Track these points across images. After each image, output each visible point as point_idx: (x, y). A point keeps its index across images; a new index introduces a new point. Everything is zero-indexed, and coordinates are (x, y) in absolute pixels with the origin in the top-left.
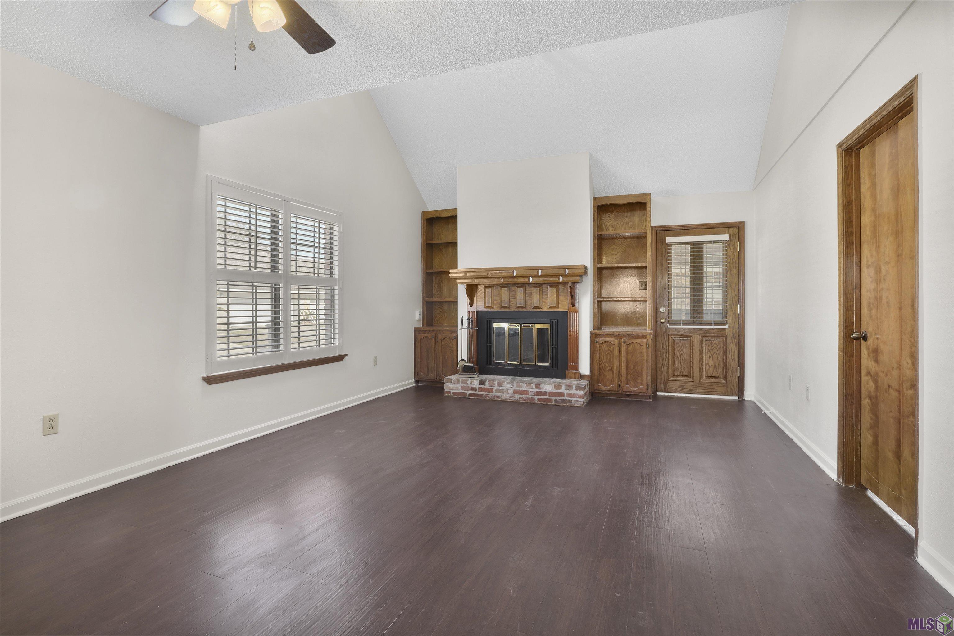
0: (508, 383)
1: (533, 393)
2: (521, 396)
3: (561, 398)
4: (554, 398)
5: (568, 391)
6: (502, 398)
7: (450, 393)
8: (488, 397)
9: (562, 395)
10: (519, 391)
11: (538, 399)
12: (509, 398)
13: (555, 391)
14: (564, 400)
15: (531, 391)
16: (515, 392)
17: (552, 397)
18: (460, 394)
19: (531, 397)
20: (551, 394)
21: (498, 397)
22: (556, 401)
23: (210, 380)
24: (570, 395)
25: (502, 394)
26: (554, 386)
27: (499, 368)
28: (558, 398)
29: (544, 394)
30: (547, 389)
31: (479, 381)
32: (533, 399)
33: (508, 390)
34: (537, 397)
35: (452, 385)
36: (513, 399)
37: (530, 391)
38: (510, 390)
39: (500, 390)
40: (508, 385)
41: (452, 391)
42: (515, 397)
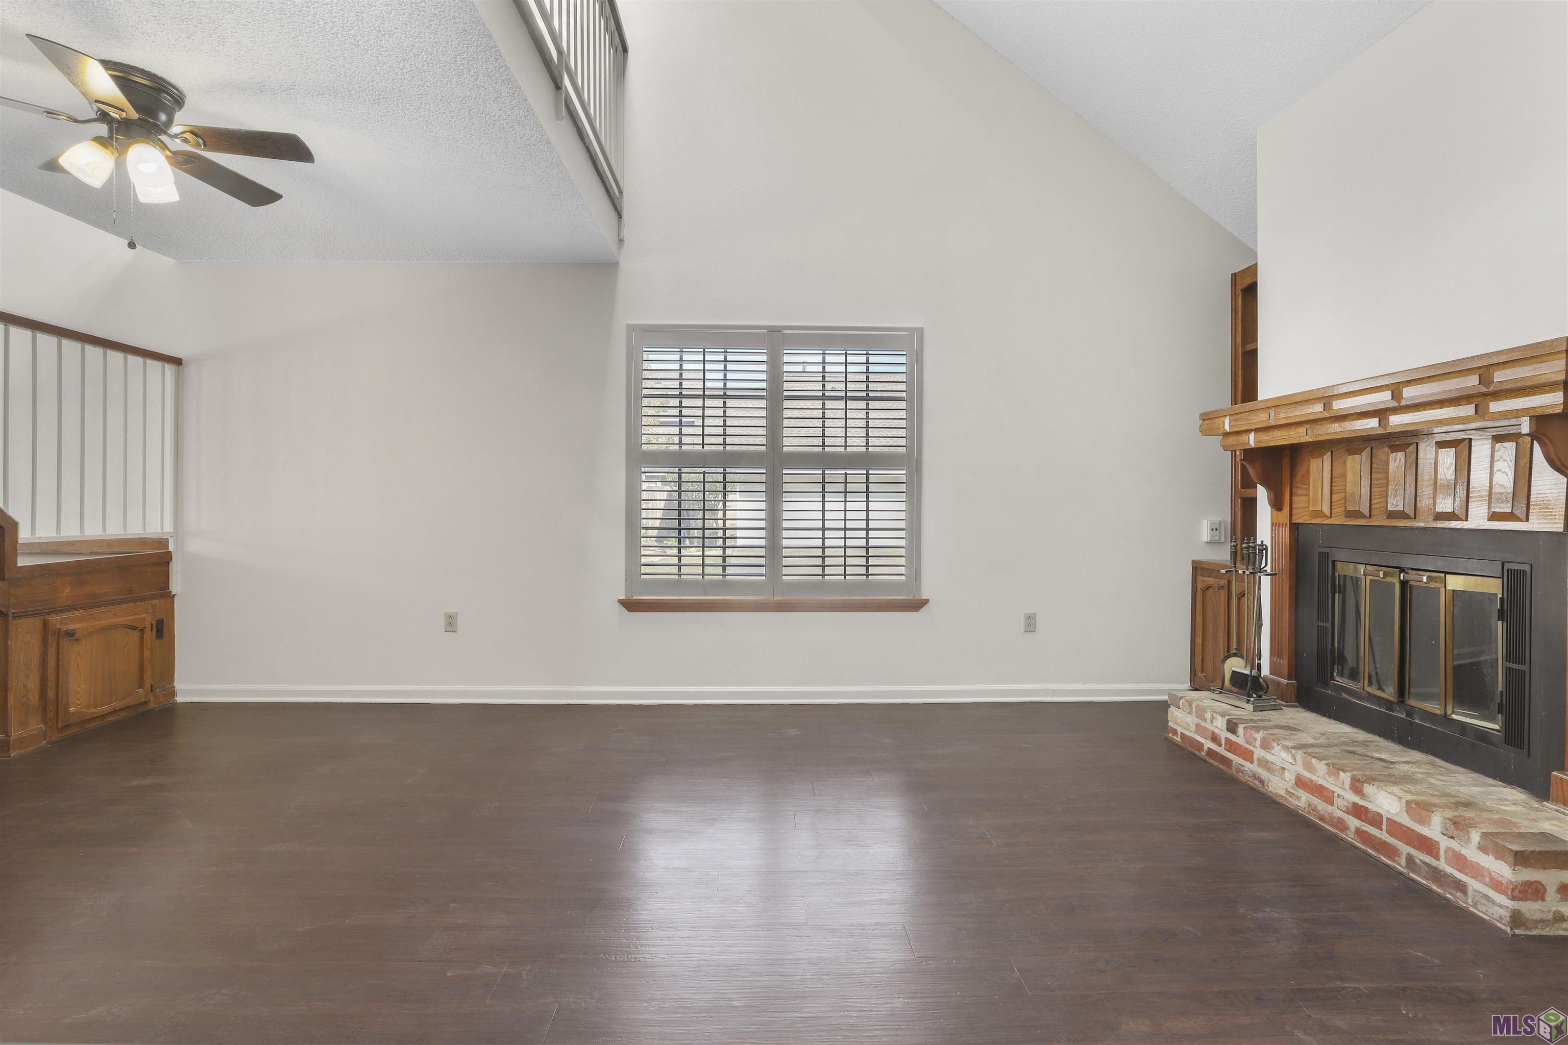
0: (1286, 748)
1: (1345, 803)
2: (1316, 801)
3: (1428, 859)
4: (1405, 849)
5: (1454, 844)
6: (1270, 789)
7: (1175, 732)
8: (1242, 771)
9: (1428, 845)
10: (1308, 781)
11: (1358, 831)
12: (1283, 793)
13: (1406, 820)
14: (1436, 868)
15: (1339, 796)
16: (1301, 782)
17: (1400, 843)
18: (1192, 741)
19: (1339, 814)
20: (1395, 828)
21: (1262, 782)
22: (1410, 859)
23: (630, 605)
24: (1459, 860)
25: (1271, 777)
26: (1404, 805)
27: (1344, 699)
28: (1421, 857)
29: (1376, 820)
30: (1384, 808)
31: (1228, 720)
32: (1341, 825)
33: (1283, 769)
34: (1354, 823)
35: (1180, 715)
36: (1293, 802)
37: (1336, 794)
38: (1289, 770)
39: (1267, 762)
40: (1284, 755)
41: (1180, 730)
42: (1298, 798)
